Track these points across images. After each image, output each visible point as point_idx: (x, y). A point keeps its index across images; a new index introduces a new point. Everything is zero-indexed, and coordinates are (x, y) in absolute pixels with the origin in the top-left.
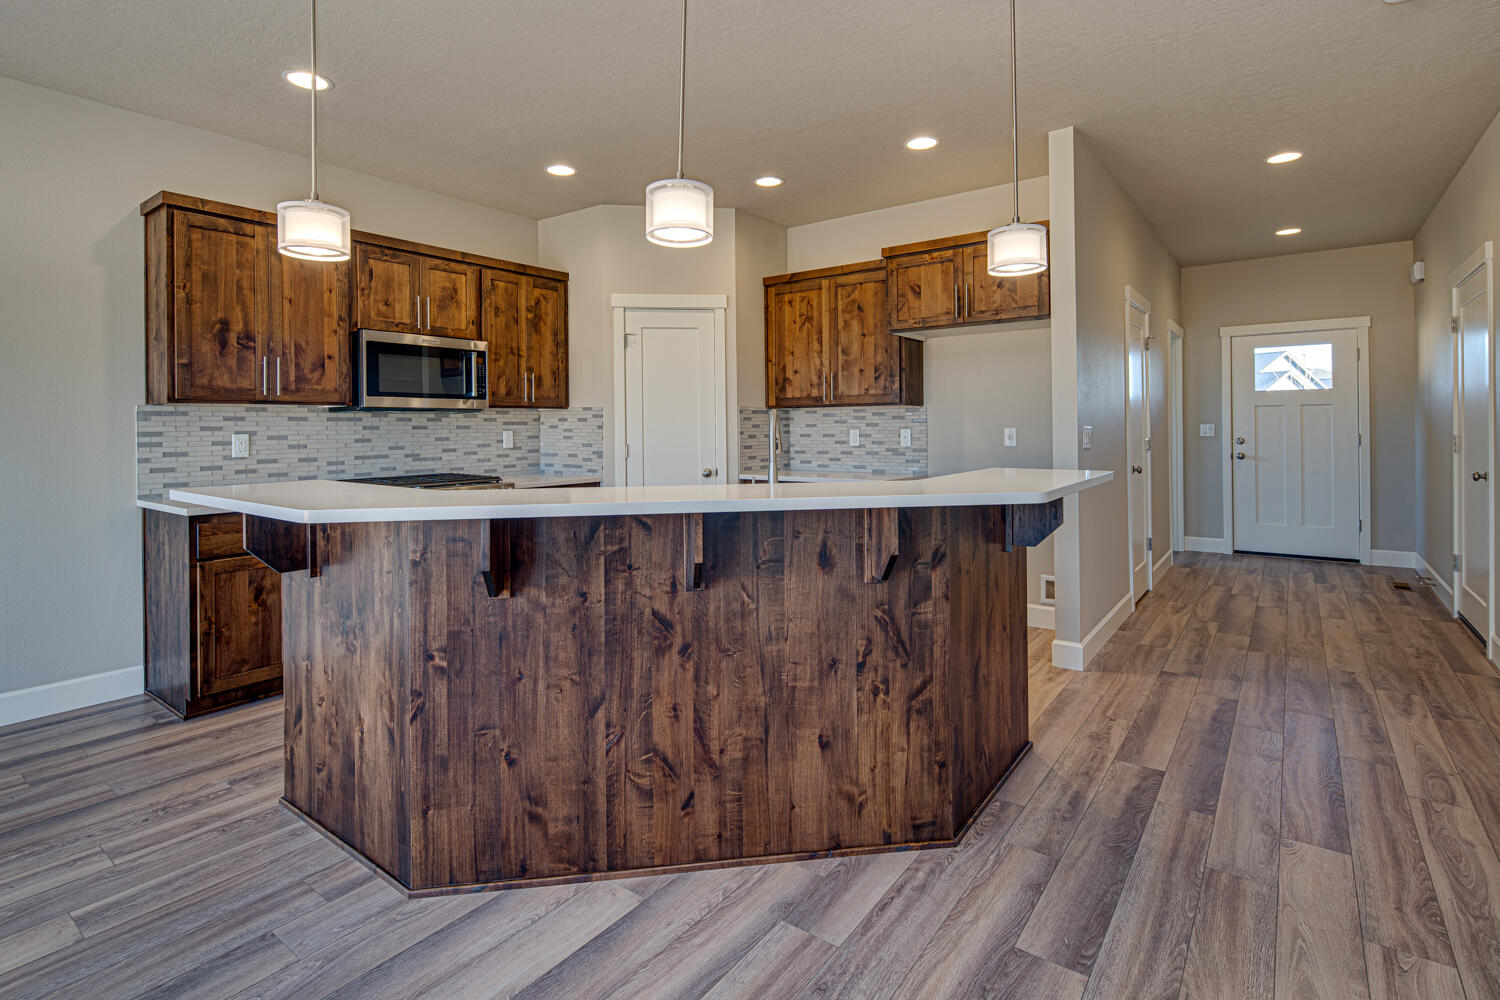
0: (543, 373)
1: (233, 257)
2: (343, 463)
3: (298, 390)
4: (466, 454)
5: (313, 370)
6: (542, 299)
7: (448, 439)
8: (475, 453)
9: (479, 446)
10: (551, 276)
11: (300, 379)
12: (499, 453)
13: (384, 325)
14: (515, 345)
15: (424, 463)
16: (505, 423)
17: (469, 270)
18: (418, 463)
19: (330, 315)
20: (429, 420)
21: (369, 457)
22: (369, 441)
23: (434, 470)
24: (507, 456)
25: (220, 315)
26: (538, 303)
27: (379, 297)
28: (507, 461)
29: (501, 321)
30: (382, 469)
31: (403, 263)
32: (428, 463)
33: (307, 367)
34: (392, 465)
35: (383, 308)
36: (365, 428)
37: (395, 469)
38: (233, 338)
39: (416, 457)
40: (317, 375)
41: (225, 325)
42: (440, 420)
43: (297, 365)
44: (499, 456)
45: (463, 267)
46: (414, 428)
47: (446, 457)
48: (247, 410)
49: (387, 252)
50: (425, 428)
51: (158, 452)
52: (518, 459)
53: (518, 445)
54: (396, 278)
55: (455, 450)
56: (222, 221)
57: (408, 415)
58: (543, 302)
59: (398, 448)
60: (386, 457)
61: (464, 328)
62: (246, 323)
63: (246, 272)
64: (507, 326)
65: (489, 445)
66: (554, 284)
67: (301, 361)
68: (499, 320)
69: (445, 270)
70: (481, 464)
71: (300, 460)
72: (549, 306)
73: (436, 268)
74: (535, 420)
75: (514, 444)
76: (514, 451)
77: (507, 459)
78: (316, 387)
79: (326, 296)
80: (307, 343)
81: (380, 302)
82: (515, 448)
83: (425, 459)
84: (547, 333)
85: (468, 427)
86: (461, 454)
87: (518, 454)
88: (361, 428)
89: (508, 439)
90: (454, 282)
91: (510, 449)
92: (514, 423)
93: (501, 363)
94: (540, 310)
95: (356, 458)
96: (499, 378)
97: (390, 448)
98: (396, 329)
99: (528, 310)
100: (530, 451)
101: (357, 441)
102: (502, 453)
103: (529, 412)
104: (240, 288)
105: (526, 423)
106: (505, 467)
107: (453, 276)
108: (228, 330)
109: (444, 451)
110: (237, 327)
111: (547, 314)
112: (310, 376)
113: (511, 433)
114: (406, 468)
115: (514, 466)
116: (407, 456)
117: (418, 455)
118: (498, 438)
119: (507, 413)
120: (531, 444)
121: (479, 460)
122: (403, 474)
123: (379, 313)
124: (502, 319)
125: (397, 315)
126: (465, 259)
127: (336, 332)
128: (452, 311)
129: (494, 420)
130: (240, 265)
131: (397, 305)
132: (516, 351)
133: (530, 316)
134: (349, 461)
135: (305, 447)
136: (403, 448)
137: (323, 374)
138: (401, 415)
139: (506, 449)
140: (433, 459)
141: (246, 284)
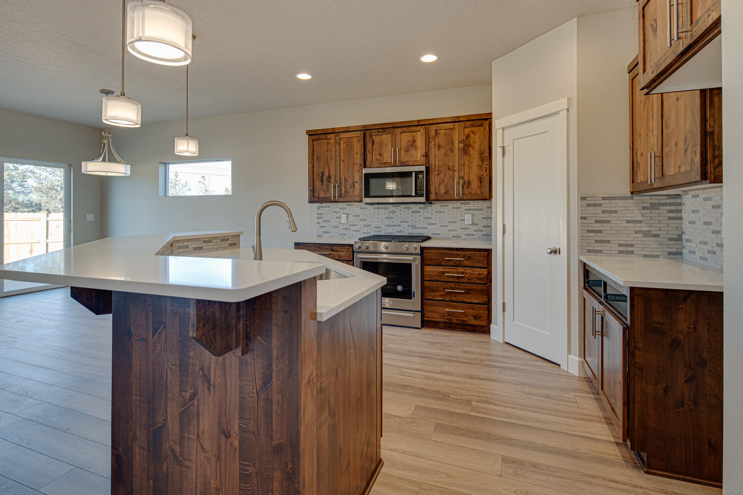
0: (471, 178)
1: (325, 148)
2: (380, 228)
3: (345, 196)
4: (441, 226)
5: (350, 188)
6: (471, 134)
7: (431, 218)
8: (447, 226)
9: (449, 222)
10: (478, 118)
11: (346, 192)
12: (462, 227)
13: (378, 165)
14: (451, 164)
15: (418, 230)
16: (466, 210)
17: (422, 129)
18: (414, 230)
19: (357, 164)
20: (420, 208)
21: (392, 226)
22: (392, 218)
23: (423, 234)
24: (468, 229)
25: (321, 171)
26: (468, 136)
27: (377, 152)
28: (467, 232)
29: (442, 153)
30: (397, 231)
31: (388, 134)
32: (420, 230)
33: (348, 187)
34: (402, 230)
35: (378, 157)
36: (390, 212)
37: (403, 232)
38: (325, 178)
39: (414, 227)
40: (352, 190)
41: (323, 173)
42: (427, 208)
43: (345, 186)
44: (462, 228)
45: (418, 128)
46: (412, 212)
47: (429, 227)
48: (347, 205)
49: (380, 130)
50: (419, 212)
51: (321, 221)
52: (475, 231)
53: (475, 223)
54: (385, 142)
55: (435, 224)
56: (322, 136)
57: (410, 206)
58: (472, 135)
59: (405, 222)
60: (399, 226)
61: (419, 159)
62: (329, 173)
63: (329, 153)
64: (446, 154)
65: (456, 222)
66: (480, 122)
67: (346, 185)
68: (440, 152)
69: (408, 132)
70: (451, 232)
71: (364, 225)
72: (476, 137)
73: (404, 132)
74: (488, 208)
75: (473, 222)
76: (473, 226)
77: (467, 230)
78: (352, 195)
79: (355, 156)
80: (349, 177)
81: (377, 154)
82: (473, 224)
83: (419, 228)
84: (474, 154)
85: (443, 212)
86: (439, 226)
87: (476, 228)
88: (388, 212)
89: (468, 219)
90: (414, 137)
91: (470, 225)
92: (474, 210)
93: (442, 176)
94: (469, 141)
95: (386, 226)
96: (440, 184)
97: (401, 222)
98: (384, 166)
99: (460, 142)
100: (484, 227)
101: (386, 218)
102: (464, 227)
103: (485, 203)
104: (327, 159)
105: (482, 210)
106: (466, 235)
107: (413, 134)
108: (324, 176)
109: (428, 224)
110: (326, 174)
111: (475, 142)
112: (349, 191)
113: (470, 215)
114: (409, 232)
115: (473, 235)
116: (409, 226)
117: (415, 225)
118: (462, 218)
119: (468, 203)
120: (485, 222)
121: (449, 230)
122: (407, 234)
123: (377, 160)
124: (443, 151)
125: (385, 159)
126: (420, 124)
127: (359, 171)
128: (412, 152)
129: (460, 208)
130: (327, 150)
131: (385, 154)
132: (451, 168)
133: (461, 145)
134: (383, 227)
135: (366, 220)
136: (407, 222)
137: (354, 189)
138: (406, 206)
139: (467, 225)
140: (422, 228)
141: (329, 157)
